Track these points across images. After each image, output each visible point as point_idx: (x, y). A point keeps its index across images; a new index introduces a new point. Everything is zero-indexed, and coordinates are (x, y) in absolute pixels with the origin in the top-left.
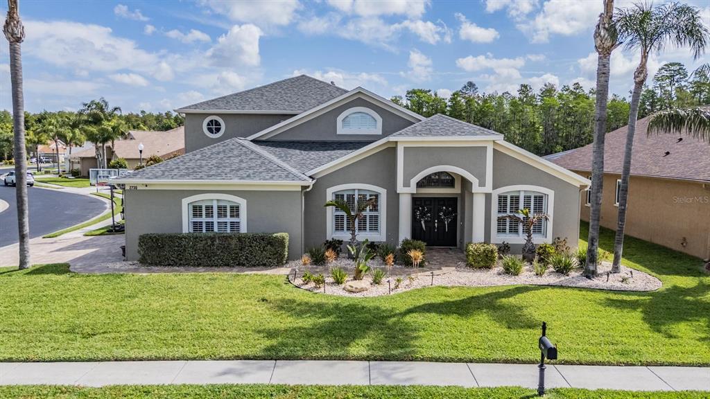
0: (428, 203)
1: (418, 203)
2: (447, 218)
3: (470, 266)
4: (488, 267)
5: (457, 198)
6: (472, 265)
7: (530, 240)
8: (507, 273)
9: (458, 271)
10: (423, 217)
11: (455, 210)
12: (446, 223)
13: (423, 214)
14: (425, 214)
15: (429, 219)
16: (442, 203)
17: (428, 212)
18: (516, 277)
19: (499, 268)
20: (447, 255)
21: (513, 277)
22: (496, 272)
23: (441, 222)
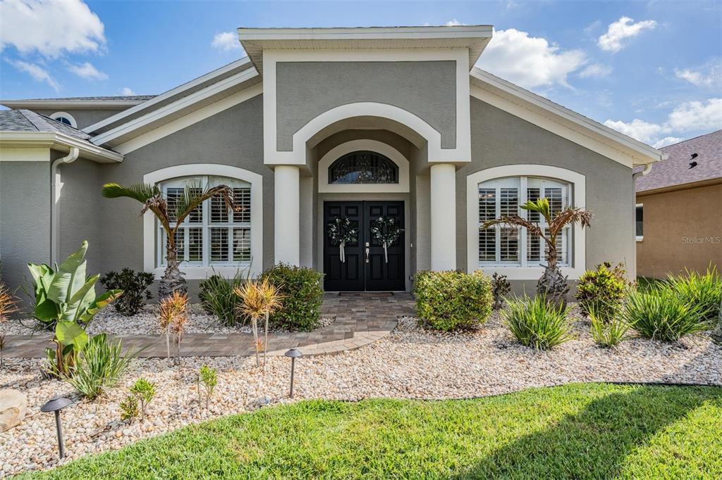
0: (352, 211)
1: (333, 211)
2: (386, 238)
3: (428, 325)
4: (469, 329)
5: (403, 203)
6: (430, 323)
7: (554, 267)
8: (521, 342)
9: (395, 340)
10: (342, 237)
11: (400, 223)
12: (385, 246)
13: (343, 231)
14: (347, 231)
15: (354, 240)
16: (376, 211)
17: (351, 227)
18: (551, 353)
19: (496, 328)
20: (385, 304)
21: (544, 356)
22: (489, 340)
23: (376, 245)
